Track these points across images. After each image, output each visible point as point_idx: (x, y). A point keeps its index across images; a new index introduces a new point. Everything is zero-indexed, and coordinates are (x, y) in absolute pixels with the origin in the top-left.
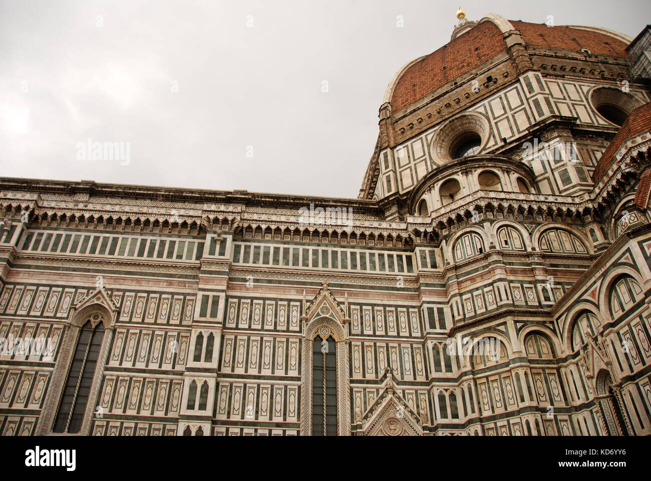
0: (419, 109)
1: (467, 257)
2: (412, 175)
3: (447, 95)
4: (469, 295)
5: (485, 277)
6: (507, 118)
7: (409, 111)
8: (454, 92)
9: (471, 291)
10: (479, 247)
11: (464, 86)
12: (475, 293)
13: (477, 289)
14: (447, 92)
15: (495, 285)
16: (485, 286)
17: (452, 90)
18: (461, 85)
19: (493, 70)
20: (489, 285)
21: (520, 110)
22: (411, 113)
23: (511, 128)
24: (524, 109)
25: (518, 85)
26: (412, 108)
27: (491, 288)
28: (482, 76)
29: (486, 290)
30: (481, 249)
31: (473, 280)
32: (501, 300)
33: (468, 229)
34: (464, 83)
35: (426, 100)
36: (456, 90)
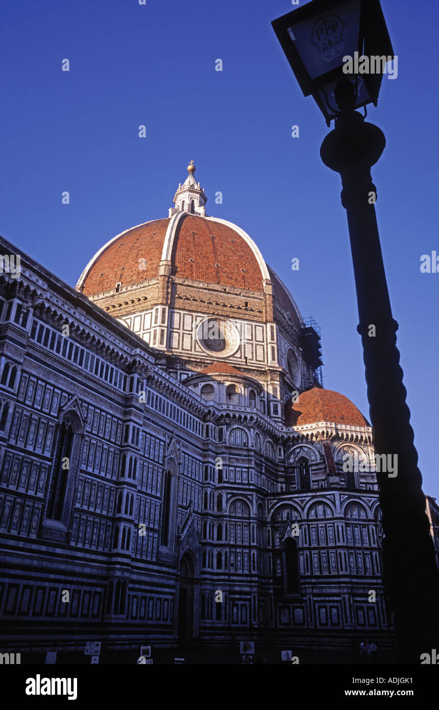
0: (193, 287)
1: (237, 444)
2: (179, 340)
3: (216, 292)
4: (233, 469)
5: (245, 462)
6: (252, 344)
7: (186, 283)
8: (222, 294)
9: (235, 467)
10: (244, 442)
11: (229, 295)
12: (237, 469)
13: (239, 467)
14: (217, 291)
15: (250, 470)
16: (244, 467)
17: (221, 292)
18: (227, 293)
19: (251, 299)
20: (246, 468)
21: (261, 345)
22: (187, 286)
23: (252, 353)
24: (263, 345)
25: (264, 325)
26: (190, 284)
27: (246, 470)
28: (242, 298)
29: (244, 470)
30: (245, 443)
31: (237, 460)
32: (251, 480)
33: (241, 427)
34: (230, 293)
35: (201, 285)
36: (224, 294)
